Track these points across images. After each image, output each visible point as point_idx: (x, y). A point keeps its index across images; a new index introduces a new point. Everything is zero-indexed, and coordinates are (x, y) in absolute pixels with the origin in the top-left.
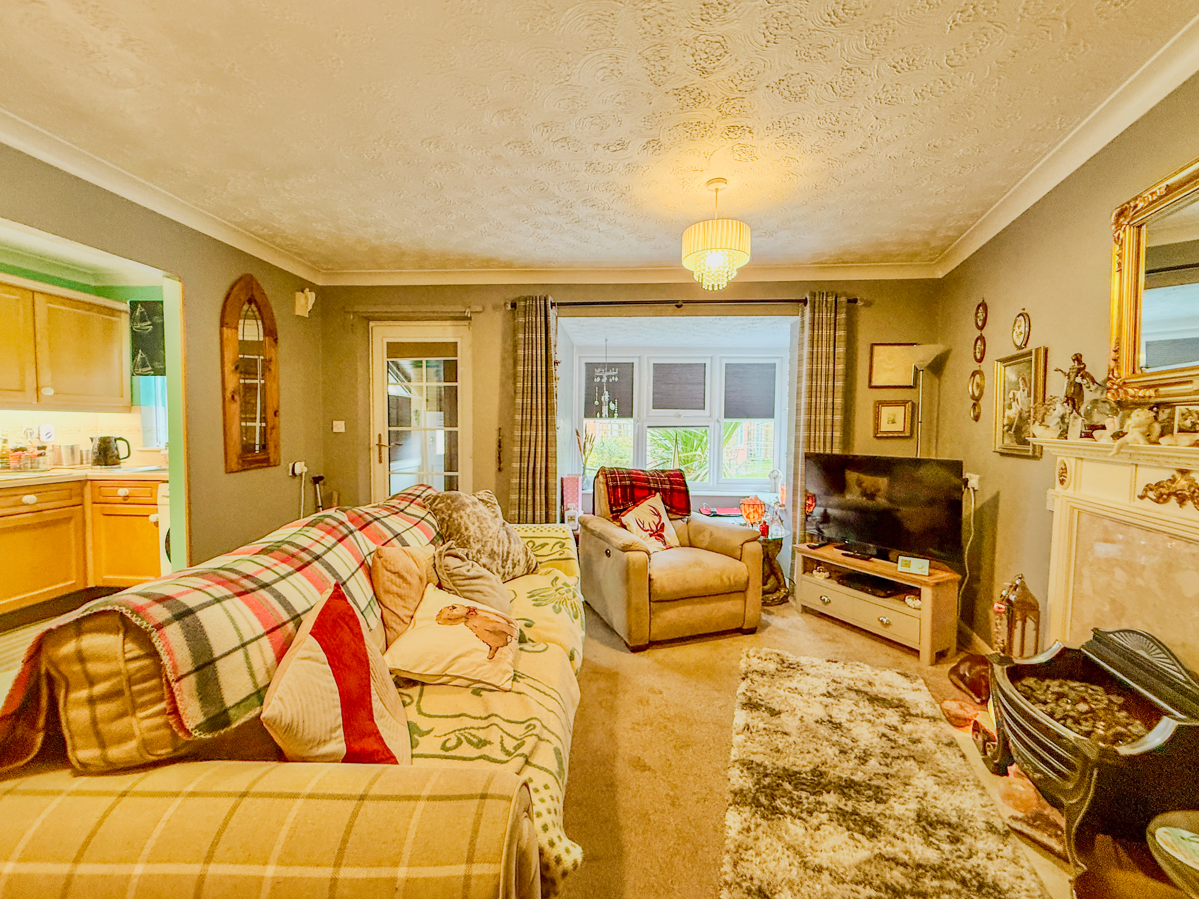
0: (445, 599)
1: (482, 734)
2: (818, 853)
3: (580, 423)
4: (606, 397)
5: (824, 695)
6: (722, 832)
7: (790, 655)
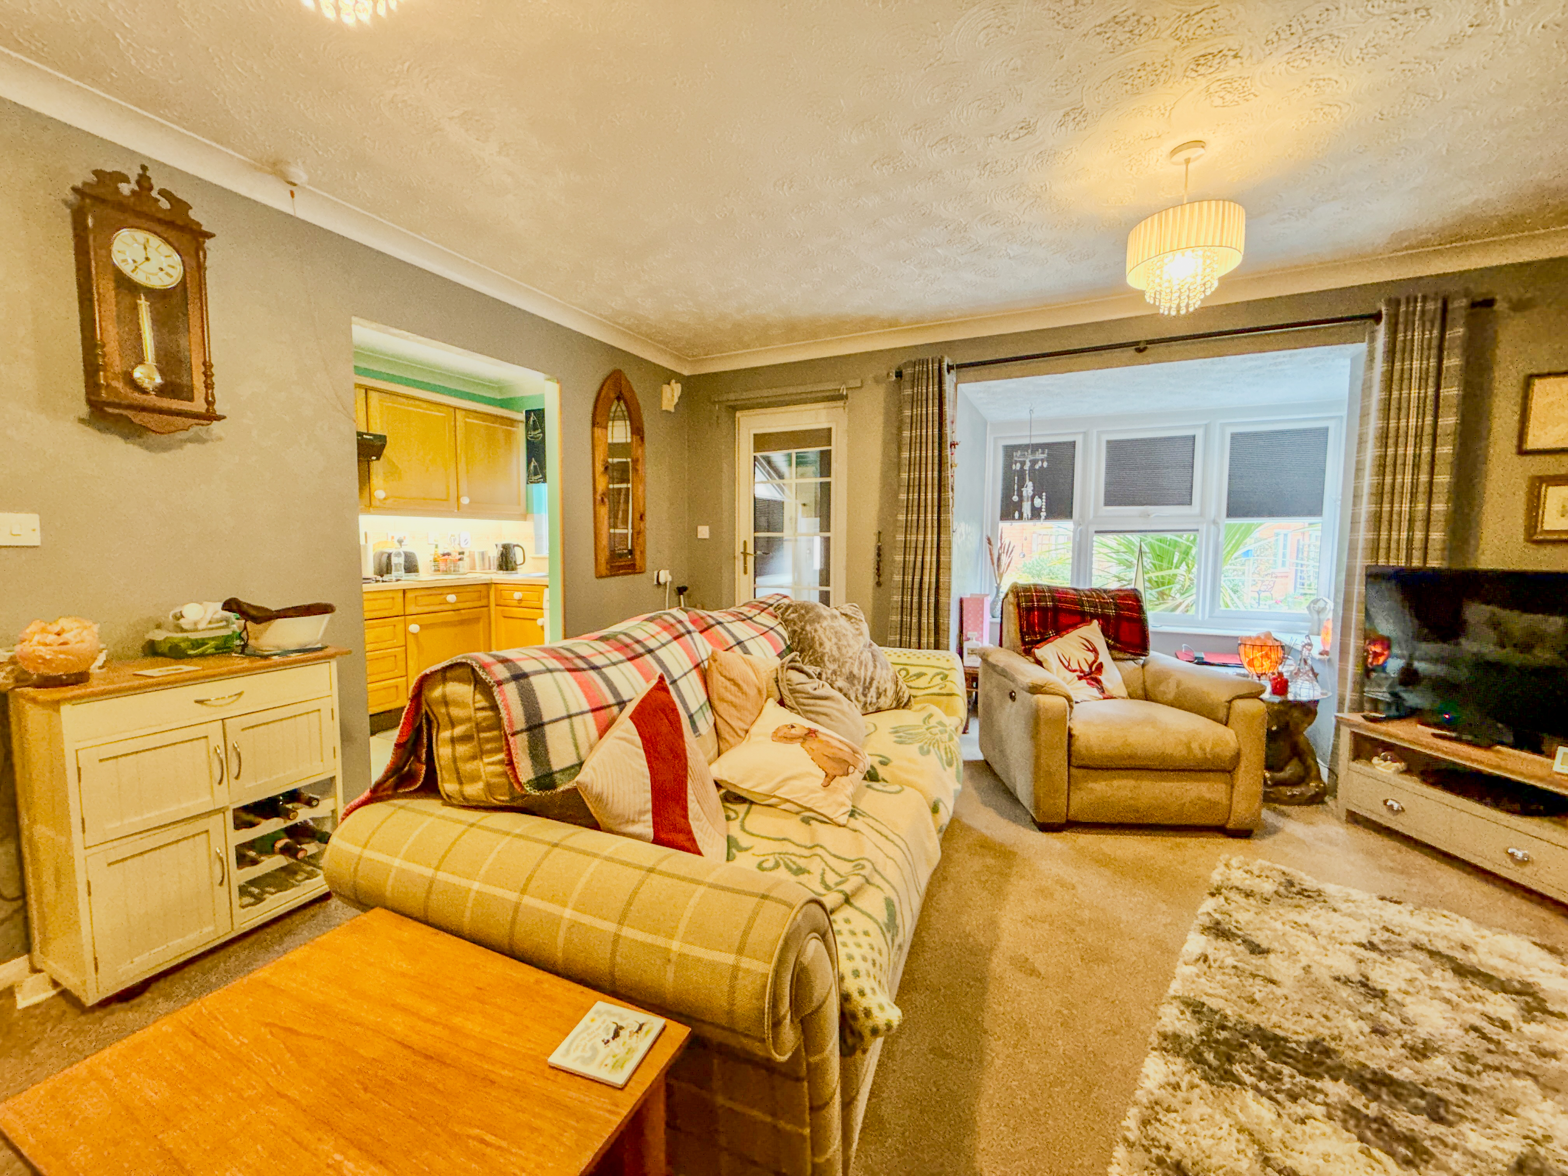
0: (786, 717)
1: (802, 863)
2: (1294, 1154)
3: (994, 527)
4: (1028, 489)
5: (1363, 946)
6: (1135, 1080)
7: (1308, 878)
